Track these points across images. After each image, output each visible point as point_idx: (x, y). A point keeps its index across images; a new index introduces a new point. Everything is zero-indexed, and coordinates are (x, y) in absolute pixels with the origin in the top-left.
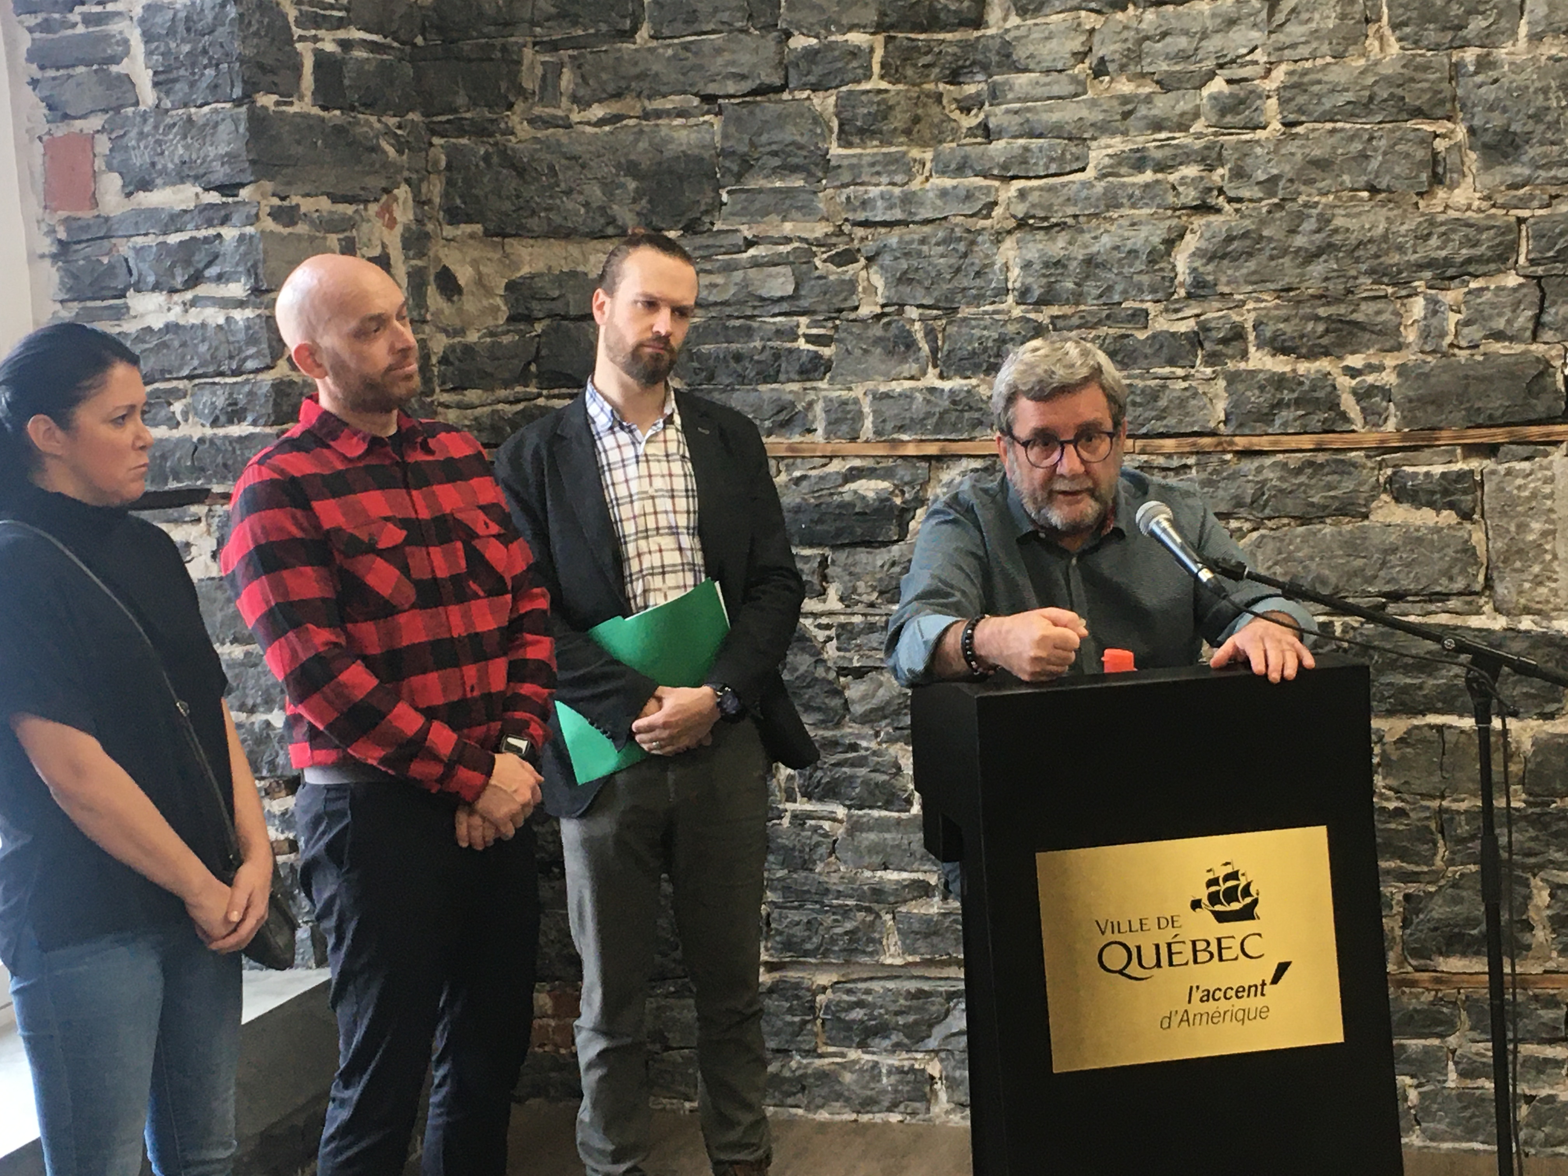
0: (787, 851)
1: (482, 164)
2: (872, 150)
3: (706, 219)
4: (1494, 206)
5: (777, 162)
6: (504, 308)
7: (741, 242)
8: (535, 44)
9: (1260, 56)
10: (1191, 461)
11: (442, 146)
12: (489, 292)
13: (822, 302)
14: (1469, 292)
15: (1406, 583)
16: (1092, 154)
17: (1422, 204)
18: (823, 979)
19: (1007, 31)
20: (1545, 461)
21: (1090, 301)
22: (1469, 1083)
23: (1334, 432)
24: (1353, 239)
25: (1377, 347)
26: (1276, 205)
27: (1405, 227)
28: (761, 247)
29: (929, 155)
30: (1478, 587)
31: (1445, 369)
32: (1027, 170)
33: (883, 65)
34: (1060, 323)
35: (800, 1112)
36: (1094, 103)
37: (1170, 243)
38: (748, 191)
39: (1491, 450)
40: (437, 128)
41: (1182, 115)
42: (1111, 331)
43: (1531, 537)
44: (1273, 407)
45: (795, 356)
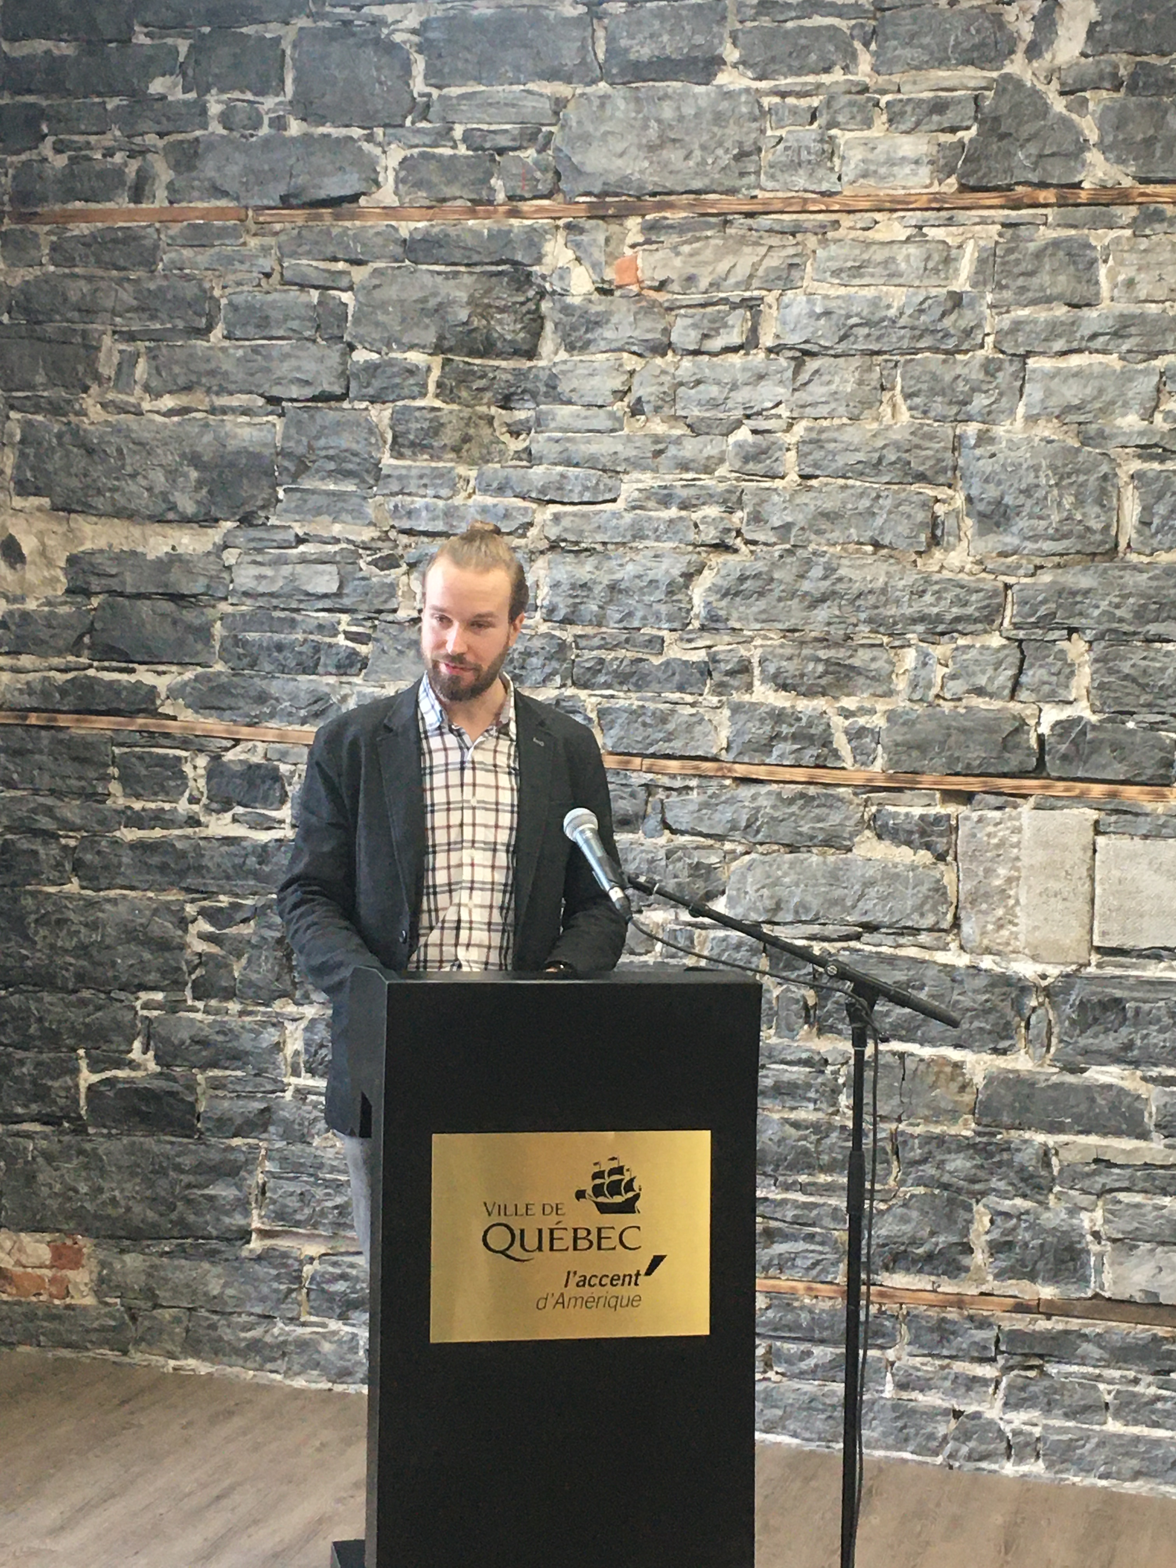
0: (287, 1124)
1: (54, 440)
2: (423, 462)
3: (262, 514)
4: (984, 570)
5: (332, 466)
6: (63, 579)
7: (292, 538)
8: (114, 332)
9: (783, 411)
10: (694, 783)
11: (18, 421)
12: (50, 564)
13: (363, 601)
14: (957, 649)
15: (879, 916)
16: (624, 487)
17: (919, 561)
18: (313, 1249)
19: (555, 364)
20: (1014, 813)
21: (612, 625)
22: (905, 1395)
23: (825, 767)
24: (856, 587)
25: (871, 691)
26: (787, 550)
27: (903, 582)
28: (310, 545)
29: (473, 474)
30: (945, 925)
31: (931, 717)
32: (563, 496)
33: (439, 385)
34: (583, 643)
35: (278, 1377)
36: (629, 439)
37: (689, 577)
38: (304, 490)
39: (967, 798)
40: (16, 403)
41: (709, 458)
42: (629, 654)
43: (997, 882)
44: (772, 739)
45: (334, 650)
